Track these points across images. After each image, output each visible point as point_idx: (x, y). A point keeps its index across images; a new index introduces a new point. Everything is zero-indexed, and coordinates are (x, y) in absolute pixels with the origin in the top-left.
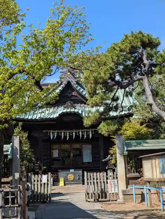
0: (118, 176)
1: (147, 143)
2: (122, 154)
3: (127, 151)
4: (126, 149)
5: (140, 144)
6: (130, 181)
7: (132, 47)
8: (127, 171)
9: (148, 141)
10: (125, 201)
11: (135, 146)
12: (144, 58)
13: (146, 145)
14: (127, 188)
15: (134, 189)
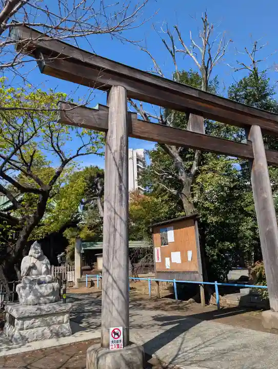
0: (75, 269)
1: (97, 244)
2: (79, 253)
3: (84, 250)
4: (83, 248)
5: (92, 245)
6: (83, 272)
7: (91, 176)
8: (82, 265)
9: (98, 243)
10: (80, 286)
11: (89, 247)
12: (99, 184)
13: (96, 246)
14: (81, 277)
15: (87, 278)
